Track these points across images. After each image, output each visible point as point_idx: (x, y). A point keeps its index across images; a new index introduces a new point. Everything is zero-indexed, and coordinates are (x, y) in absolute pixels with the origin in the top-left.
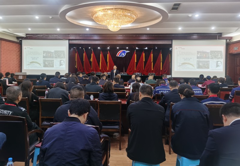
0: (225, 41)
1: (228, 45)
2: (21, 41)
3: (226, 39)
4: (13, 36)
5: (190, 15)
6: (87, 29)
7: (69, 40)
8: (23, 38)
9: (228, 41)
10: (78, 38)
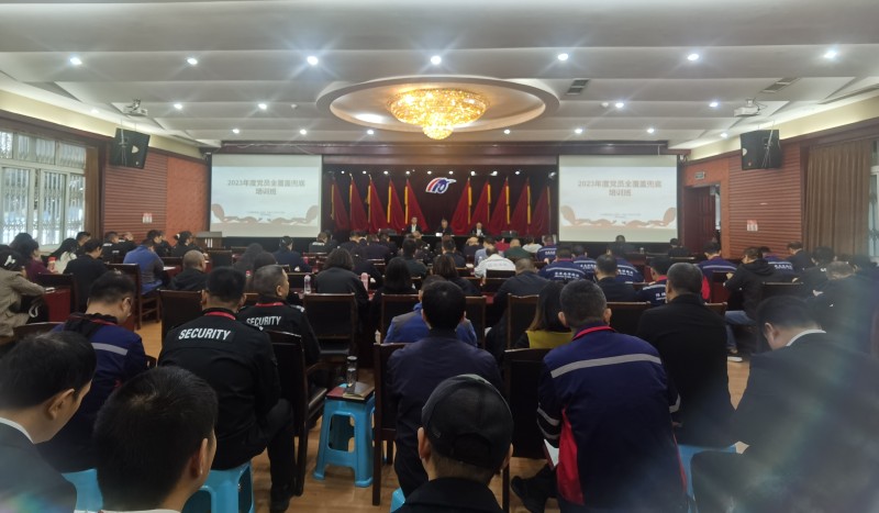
0: (674, 158)
1: (683, 168)
2: (210, 157)
3: (678, 153)
4: (192, 147)
5: (605, 104)
6: (370, 132)
7: (323, 155)
8: (214, 150)
9: (682, 158)
10: (344, 151)
